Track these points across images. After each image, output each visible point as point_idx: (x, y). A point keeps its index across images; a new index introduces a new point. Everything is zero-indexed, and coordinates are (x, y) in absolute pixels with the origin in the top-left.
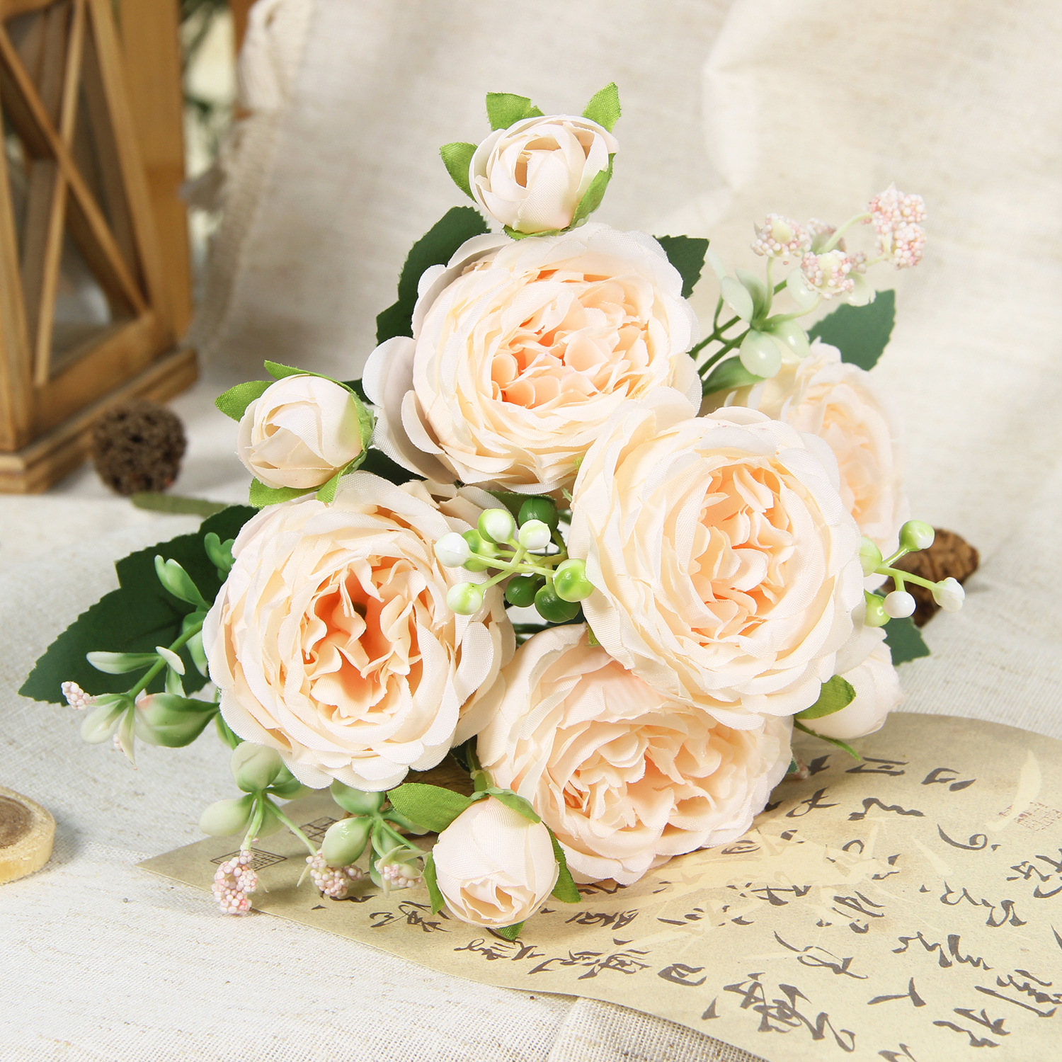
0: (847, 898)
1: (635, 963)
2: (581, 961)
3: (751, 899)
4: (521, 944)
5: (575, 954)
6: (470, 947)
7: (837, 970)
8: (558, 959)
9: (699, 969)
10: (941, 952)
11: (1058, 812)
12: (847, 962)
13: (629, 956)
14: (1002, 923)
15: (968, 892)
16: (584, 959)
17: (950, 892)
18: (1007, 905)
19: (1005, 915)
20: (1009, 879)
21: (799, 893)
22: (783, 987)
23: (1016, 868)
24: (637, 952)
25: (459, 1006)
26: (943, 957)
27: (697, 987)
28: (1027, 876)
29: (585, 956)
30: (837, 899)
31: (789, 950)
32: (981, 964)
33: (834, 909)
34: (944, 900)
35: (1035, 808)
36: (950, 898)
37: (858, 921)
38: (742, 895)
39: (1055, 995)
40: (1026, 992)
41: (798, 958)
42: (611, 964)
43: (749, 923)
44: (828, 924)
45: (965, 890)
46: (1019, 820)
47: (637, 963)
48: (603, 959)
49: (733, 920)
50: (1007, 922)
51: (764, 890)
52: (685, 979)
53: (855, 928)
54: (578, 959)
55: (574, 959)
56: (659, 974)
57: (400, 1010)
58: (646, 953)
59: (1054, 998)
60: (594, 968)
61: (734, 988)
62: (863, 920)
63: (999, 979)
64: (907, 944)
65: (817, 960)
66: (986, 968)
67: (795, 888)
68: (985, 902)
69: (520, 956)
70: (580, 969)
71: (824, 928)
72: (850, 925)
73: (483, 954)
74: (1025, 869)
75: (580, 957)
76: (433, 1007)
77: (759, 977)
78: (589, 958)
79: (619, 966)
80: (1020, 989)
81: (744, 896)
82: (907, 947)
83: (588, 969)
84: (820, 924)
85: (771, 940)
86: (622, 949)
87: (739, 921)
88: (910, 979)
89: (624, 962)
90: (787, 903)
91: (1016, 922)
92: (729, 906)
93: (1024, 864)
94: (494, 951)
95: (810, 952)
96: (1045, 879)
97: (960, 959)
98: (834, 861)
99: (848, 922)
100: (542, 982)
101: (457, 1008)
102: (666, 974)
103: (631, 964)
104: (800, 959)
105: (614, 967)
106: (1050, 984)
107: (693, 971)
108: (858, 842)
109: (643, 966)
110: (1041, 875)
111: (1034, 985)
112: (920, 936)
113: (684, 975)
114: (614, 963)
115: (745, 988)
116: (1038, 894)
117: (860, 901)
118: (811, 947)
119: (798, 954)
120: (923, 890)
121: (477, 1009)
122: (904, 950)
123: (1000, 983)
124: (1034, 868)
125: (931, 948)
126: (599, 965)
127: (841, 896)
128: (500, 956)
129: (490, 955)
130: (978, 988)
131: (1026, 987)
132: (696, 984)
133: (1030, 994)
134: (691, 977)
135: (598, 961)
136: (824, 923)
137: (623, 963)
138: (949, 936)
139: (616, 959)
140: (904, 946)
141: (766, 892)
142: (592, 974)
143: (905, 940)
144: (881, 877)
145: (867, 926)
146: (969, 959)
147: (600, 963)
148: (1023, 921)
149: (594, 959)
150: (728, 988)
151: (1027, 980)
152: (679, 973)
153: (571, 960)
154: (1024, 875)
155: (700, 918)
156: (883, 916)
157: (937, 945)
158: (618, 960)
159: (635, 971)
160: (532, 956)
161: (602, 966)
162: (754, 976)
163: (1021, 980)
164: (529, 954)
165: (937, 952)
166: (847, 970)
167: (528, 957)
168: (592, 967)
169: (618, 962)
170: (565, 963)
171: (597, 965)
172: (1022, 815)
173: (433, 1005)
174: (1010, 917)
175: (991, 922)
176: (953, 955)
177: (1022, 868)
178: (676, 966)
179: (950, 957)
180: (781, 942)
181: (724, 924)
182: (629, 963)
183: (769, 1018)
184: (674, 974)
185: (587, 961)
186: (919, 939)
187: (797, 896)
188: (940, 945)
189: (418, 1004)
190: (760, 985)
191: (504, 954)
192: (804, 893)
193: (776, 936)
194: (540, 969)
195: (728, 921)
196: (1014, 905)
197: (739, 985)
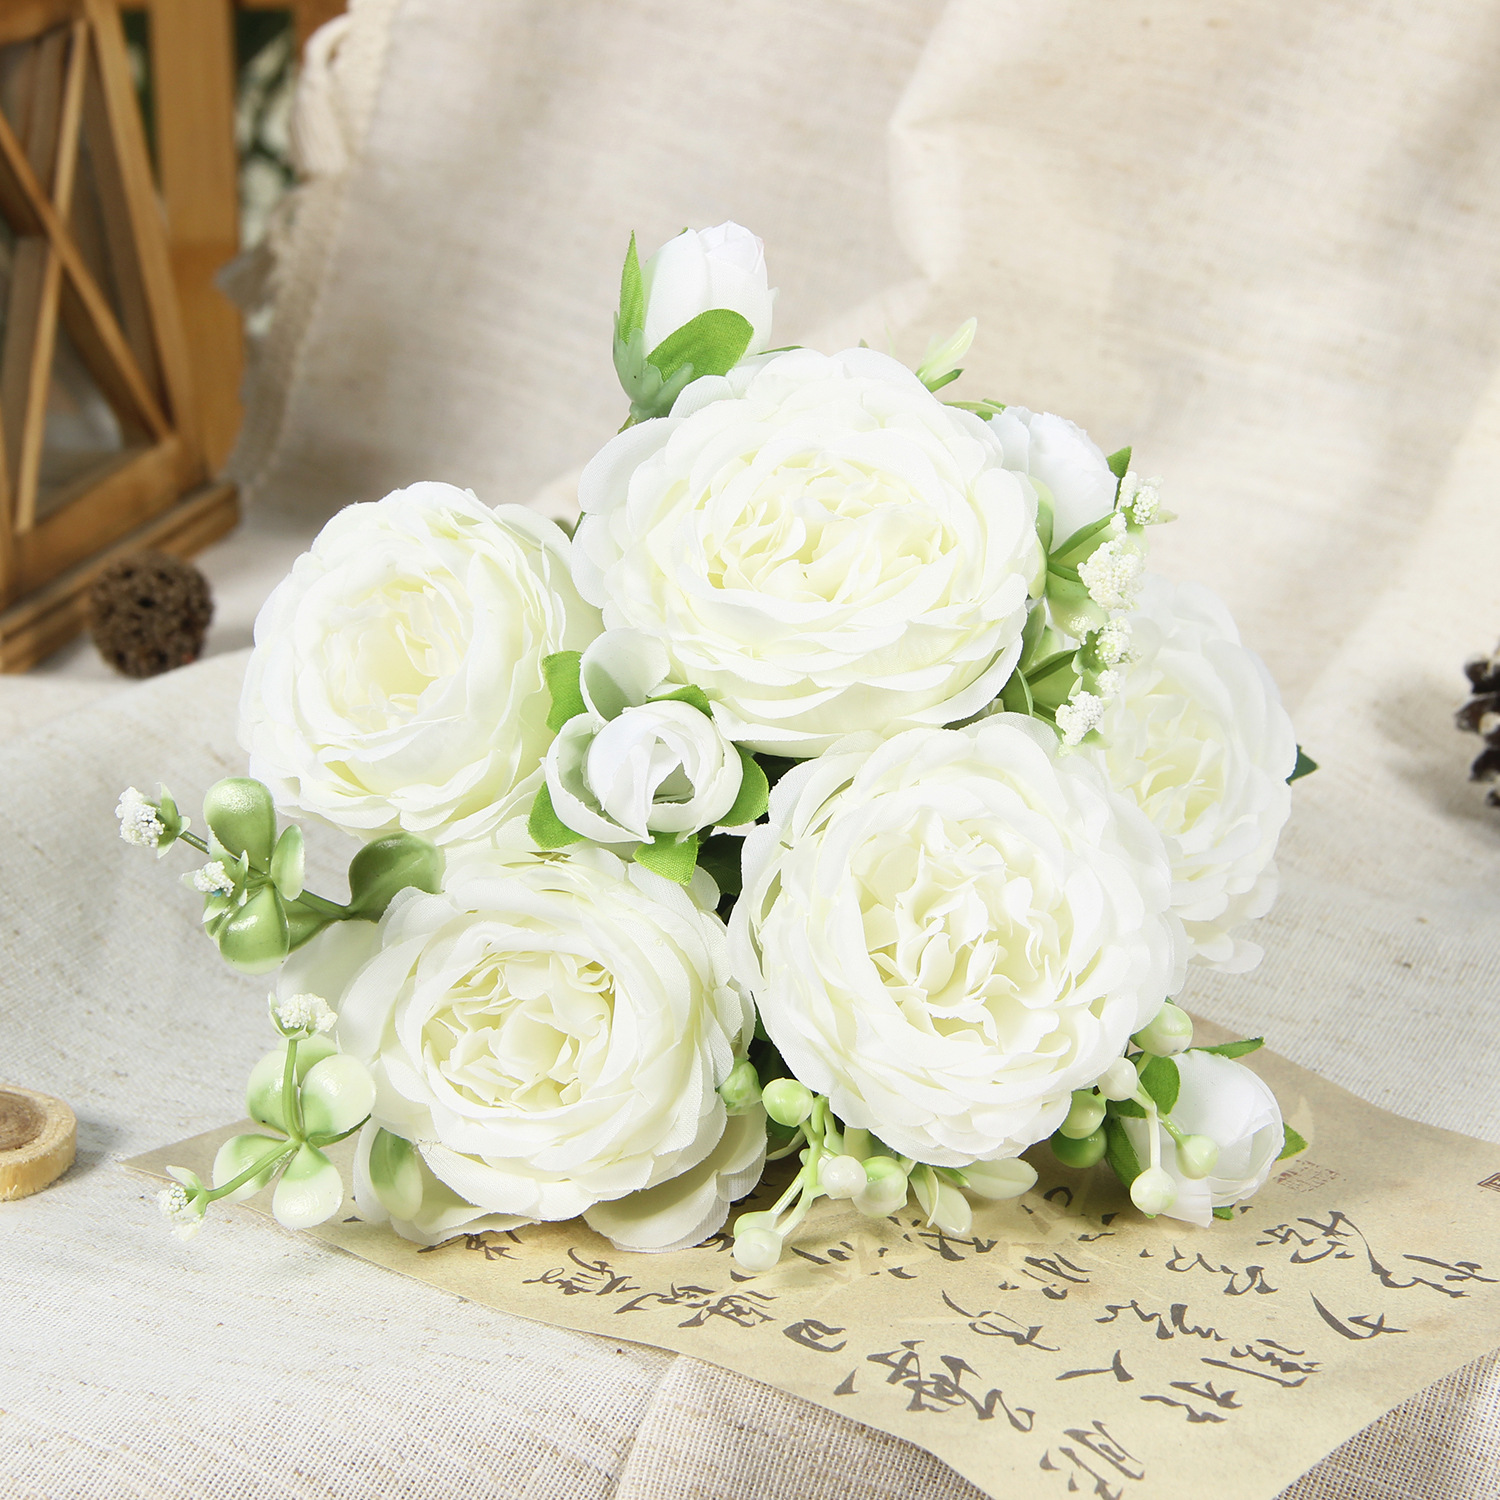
0: (1042, 1260)
1: (755, 1311)
2: (685, 1300)
3: (917, 1246)
4: (612, 1273)
5: (679, 1289)
6: (544, 1279)
7: (1019, 1340)
8: (656, 1294)
9: (838, 1331)
10: (1161, 1322)
11: (1331, 1172)
12: (1034, 1331)
13: (748, 1300)
14: (1245, 1291)
15: (1204, 1258)
16: (689, 1297)
17: (1179, 1257)
18: (1253, 1272)
19: (1250, 1282)
20: (1259, 1244)
21: (981, 1249)
22: (947, 1360)
23: (1271, 1232)
24: (759, 1296)
25: (523, 1361)
26: (1162, 1328)
27: (833, 1353)
28: (1284, 1240)
29: (691, 1293)
30: (1029, 1260)
31: (959, 1314)
32: (1213, 1335)
33: (1024, 1271)
34: (1171, 1266)
35: (1303, 1167)
36: (1178, 1264)
37: (1054, 1285)
38: (906, 1237)
39: (1306, 1364)
40: (1269, 1362)
41: (970, 1325)
42: (724, 1310)
43: (910, 1277)
44: (1014, 1288)
45: (1199, 1256)
46: (1280, 1180)
47: (757, 1313)
48: (714, 1300)
49: (890, 1271)
50: (1252, 1289)
51: (935, 1236)
52: (818, 1341)
53: (1049, 1293)
54: (682, 1296)
55: (677, 1296)
56: (785, 1332)
57: (444, 1366)
58: (771, 1299)
59: (1305, 1367)
60: (700, 1313)
61: (882, 1358)
62: (1059, 1284)
63: (1234, 1349)
64: (1116, 1313)
65: (994, 1327)
66: (1218, 1338)
67: (976, 1241)
68: (1225, 1269)
69: (607, 1289)
70: (682, 1311)
71: (1008, 1291)
72: (1043, 1290)
73: (560, 1288)
74: (1282, 1233)
75: (685, 1293)
76: (488, 1363)
77: (915, 1346)
78: (695, 1296)
79: (733, 1314)
80: (1260, 1359)
81: (909, 1240)
82: (1116, 1316)
83: (692, 1313)
84: (1004, 1287)
85: (937, 1300)
86: (741, 1288)
87: (897, 1272)
88: (1115, 1352)
89: (741, 1308)
90: (963, 1258)
91: (1264, 1289)
92: (887, 1250)
93: (1281, 1227)
94: (575, 1283)
95: (986, 1318)
96: (1306, 1243)
97: (1184, 1331)
98: (1030, 1212)
99: (1040, 1286)
100: (633, 1326)
101: (520, 1364)
102: (793, 1332)
103: (750, 1313)
104: (972, 1326)
105: (726, 1315)
106: (1302, 1353)
107: (831, 1332)
108: (1066, 1190)
109: (766, 1318)
110: (1301, 1239)
111: (1279, 1354)
112: (1134, 1304)
113: (817, 1337)
114: (728, 1308)
115: (896, 1359)
116: (1296, 1259)
117: (1059, 1264)
118: (989, 1312)
119: (970, 1320)
120: (1144, 1254)
121: (545, 1366)
122: (1112, 1319)
123: (1235, 1353)
124: (1294, 1231)
125: (1149, 1318)
126: (708, 1309)
127: (1035, 1257)
128: (581, 1289)
129: (569, 1288)
130: (1205, 1360)
131: (1270, 1356)
132: (832, 1350)
133: (1273, 1364)
134: (826, 1340)
135: (707, 1302)
136: (1009, 1286)
137: (739, 1310)
138: (1173, 1306)
139: (731, 1302)
140: (1112, 1315)
141: (937, 1239)
142: (697, 1322)
143: (1114, 1309)
144: (1091, 1238)
145: (1065, 1293)
146: (1197, 1329)
147: (709, 1305)
148: (1273, 1288)
149: (703, 1298)
150: (873, 1358)
151: (1271, 1349)
152: (811, 1333)
153: (672, 1297)
154: (1279, 1240)
155: (847, 1259)
156: (1088, 1281)
157: (1156, 1314)
158: (733, 1305)
159: (754, 1324)
160: (624, 1289)
161: (714, 1311)
162: (909, 1344)
163: (1263, 1350)
164: (620, 1287)
165: (1154, 1324)
166: (1034, 1341)
167: (618, 1291)
168: (699, 1309)
169: (733, 1308)
170: (664, 1300)
171: (705, 1308)
172: (1283, 1174)
173: (488, 1360)
174: (1257, 1284)
175: (1231, 1290)
176: (1175, 1326)
177: (1278, 1232)
178: (809, 1322)
179: (1170, 1327)
180: (950, 1304)
181: (877, 1273)
182: (747, 1310)
183: (922, 1395)
184: (804, 1333)
185: (692, 1301)
186: (1132, 1309)
187: (978, 1251)
188: (1159, 1315)
189: (468, 1358)
190: (916, 1356)
191: (587, 1287)
192: (987, 1250)
193: (945, 1297)
194: (630, 1307)
195: (883, 1270)
196: (1263, 1271)
197: (889, 1355)
